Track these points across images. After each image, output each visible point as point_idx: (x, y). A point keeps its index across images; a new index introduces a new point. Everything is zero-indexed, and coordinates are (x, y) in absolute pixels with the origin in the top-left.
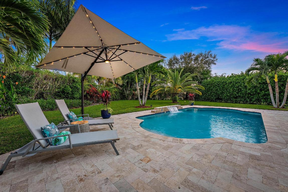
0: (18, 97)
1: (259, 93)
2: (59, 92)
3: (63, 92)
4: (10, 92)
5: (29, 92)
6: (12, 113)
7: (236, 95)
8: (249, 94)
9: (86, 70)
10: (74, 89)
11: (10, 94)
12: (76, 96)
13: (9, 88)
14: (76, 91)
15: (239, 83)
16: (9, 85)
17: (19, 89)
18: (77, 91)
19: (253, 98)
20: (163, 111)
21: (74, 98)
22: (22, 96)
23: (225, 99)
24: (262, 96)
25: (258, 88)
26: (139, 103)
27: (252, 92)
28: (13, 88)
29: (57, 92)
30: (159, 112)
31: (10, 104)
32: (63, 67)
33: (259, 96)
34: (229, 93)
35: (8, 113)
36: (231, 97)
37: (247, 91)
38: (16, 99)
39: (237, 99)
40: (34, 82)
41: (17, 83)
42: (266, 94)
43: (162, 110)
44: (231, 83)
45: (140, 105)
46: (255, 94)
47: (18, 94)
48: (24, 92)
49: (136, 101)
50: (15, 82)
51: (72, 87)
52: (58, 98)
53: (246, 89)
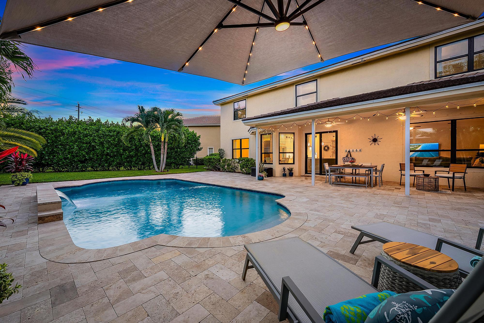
1: (121, 155)
7: (84, 156)
8: (108, 154)
15: (91, 136)
19: (113, 161)
23: (60, 164)
24: (125, 158)
25: (121, 147)
27: (112, 152)
33: (121, 158)
34: (69, 152)
36: (74, 161)
37: (105, 151)
39: (85, 163)
42: (130, 155)
44: (75, 133)
46: (115, 156)
53: (103, 147)
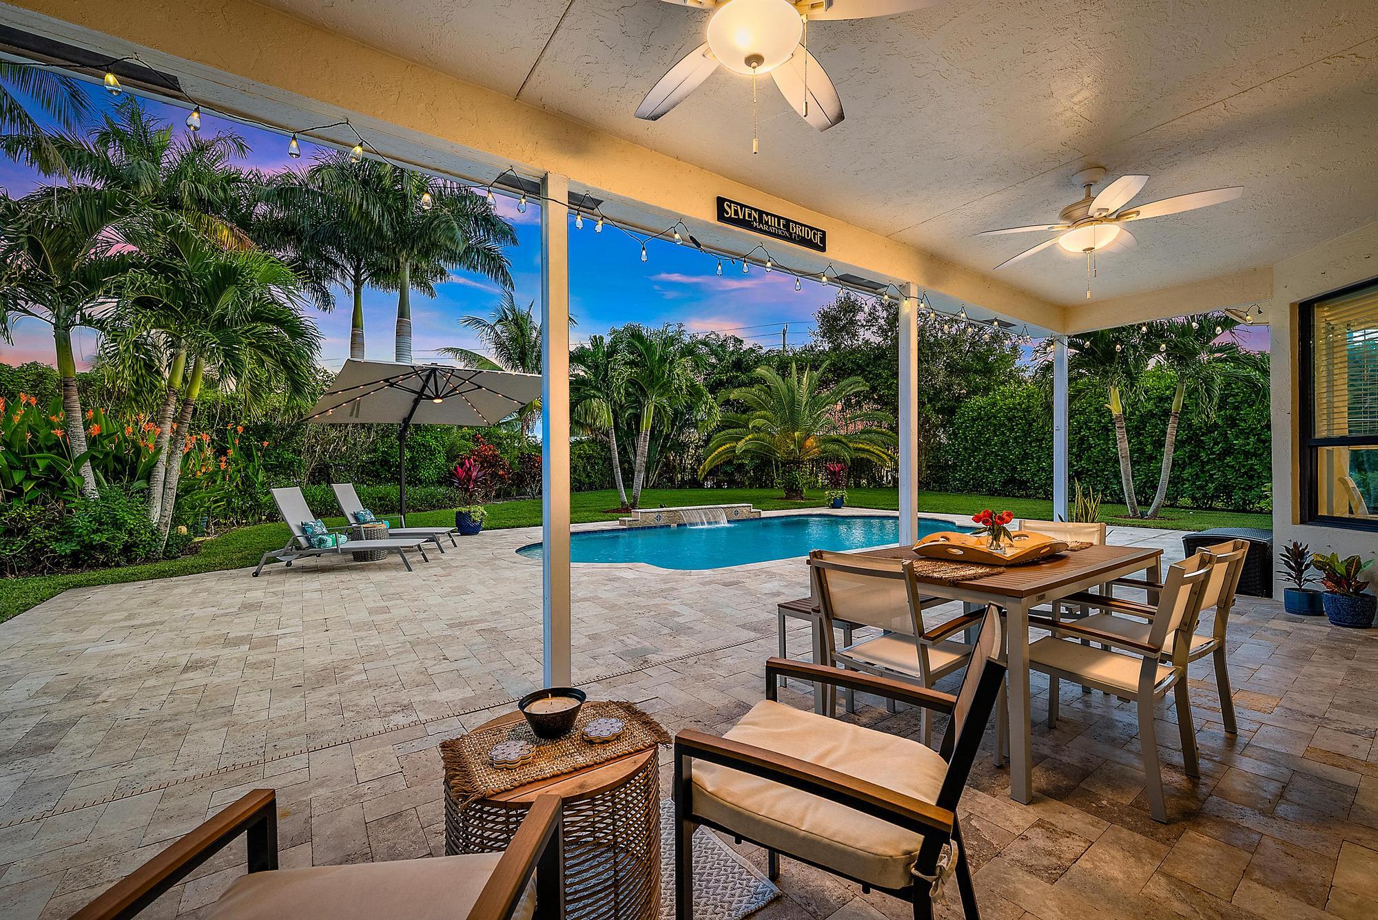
0: (269, 478)
2: (373, 463)
3: (385, 463)
4: (251, 467)
5: (291, 463)
6: (257, 517)
9: (406, 415)
10: (417, 453)
11: (250, 471)
12: (424, 474)
13: (249, 457)
14: (424, 459)
16: (249, 448)
17: (270, 458)
18: (430, 459)
20: (662, 522)
21: (421, 482)
22: (275, 475)
26: (620, 496)
28: (257, 454)
29: (366, 463)
30: (645, 524)
31: (250, 495)
32: (351, 415)
35: (247, 518)
38: (263, 484)
40: (304, 440)
41: (266, 444)
43: (659, 518)
45: (623, 503)
47: (267, 470)
48: (280, 465)
49: (611, 493)
50: (263, 439)
51: (414, 447)
52: (371, 481)
